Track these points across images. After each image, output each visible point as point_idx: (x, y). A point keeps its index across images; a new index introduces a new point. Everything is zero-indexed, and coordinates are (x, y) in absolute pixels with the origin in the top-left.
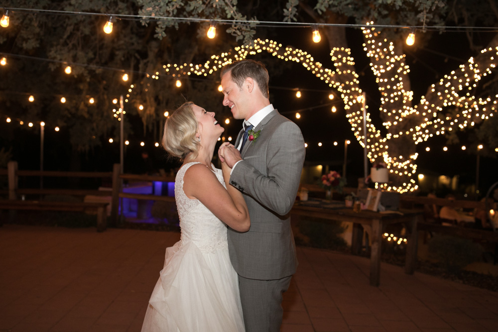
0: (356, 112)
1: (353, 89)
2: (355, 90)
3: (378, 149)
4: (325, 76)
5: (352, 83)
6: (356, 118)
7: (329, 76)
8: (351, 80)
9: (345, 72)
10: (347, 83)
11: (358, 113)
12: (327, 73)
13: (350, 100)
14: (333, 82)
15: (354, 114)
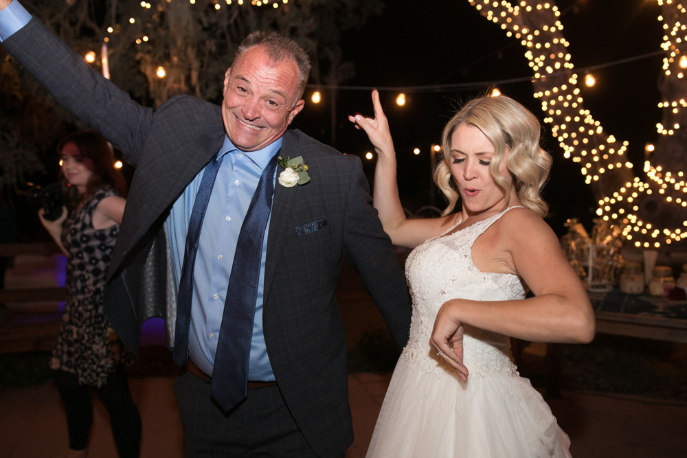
0: (559, 87)
1: (556, 41)
2: (559, 43)
3: (606, 157)
4: (503, 14)
5: (553, 29)
6: (561, 98)
7: (510, 15)
8: (551, 24)
9: (539, 7)
10: (546, 28)
11: (564, 87)
12: (505, 9)
13: (548, 62)
14: (516, 28)
15: (555, 90)
